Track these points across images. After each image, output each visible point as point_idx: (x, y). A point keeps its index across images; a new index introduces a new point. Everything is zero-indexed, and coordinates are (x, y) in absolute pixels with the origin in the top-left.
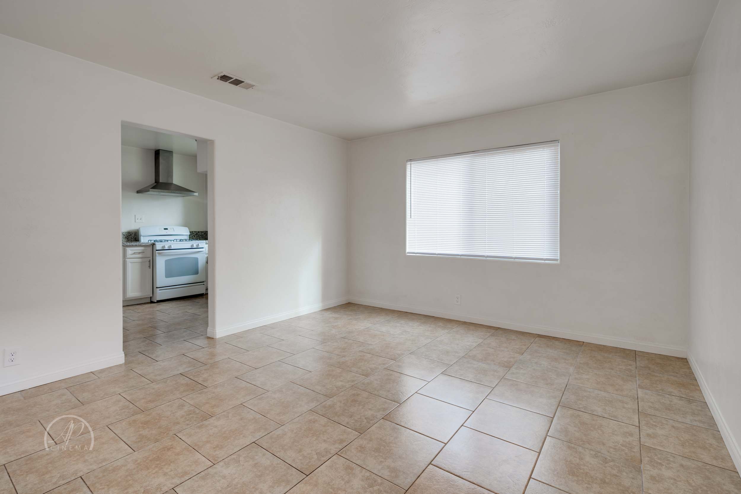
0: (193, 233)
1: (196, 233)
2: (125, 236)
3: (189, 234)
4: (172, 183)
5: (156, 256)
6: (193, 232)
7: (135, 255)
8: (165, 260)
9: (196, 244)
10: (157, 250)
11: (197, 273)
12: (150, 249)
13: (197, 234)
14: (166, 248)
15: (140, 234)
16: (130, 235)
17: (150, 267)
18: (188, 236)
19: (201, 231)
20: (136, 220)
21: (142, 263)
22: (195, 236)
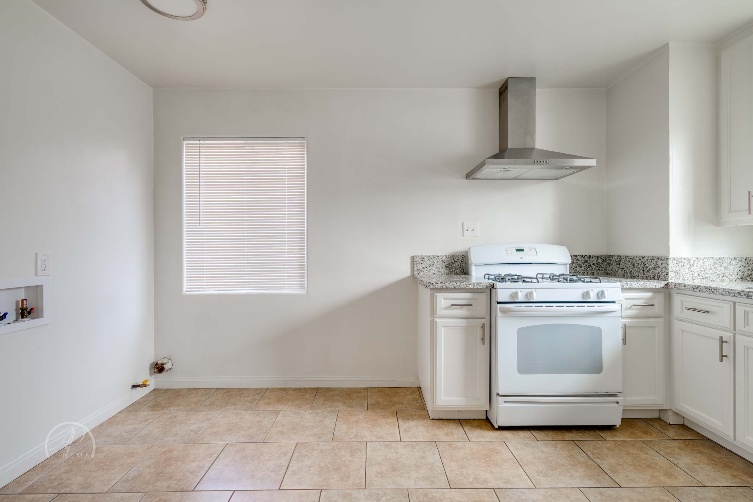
0: (578, 260)
1: (584, 260)
2: (445, 264)
3: (569, 261)
4: (535, 149)
5: (496, 317)
6: (578, 258)
7: (454, 309)
8: (517, 329)
9: (596, 291)
10: (498, 303)
11: (597, 368)
12: (484, 298)
13: (586, 261)
14: (521, 297)
15: (470, 261)
16: (453, 261)
17: (483, 339)
18: (568, 266)
19: (598, 254)
20: (465, 232)
21: (468, 329)
22: (581, 266)
